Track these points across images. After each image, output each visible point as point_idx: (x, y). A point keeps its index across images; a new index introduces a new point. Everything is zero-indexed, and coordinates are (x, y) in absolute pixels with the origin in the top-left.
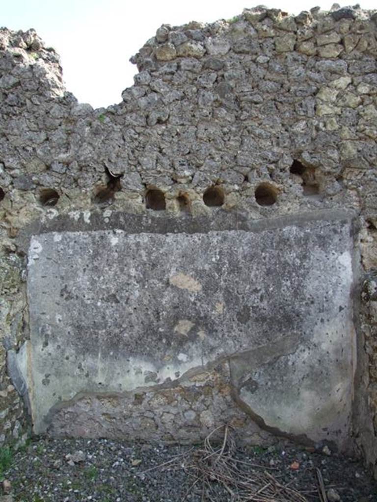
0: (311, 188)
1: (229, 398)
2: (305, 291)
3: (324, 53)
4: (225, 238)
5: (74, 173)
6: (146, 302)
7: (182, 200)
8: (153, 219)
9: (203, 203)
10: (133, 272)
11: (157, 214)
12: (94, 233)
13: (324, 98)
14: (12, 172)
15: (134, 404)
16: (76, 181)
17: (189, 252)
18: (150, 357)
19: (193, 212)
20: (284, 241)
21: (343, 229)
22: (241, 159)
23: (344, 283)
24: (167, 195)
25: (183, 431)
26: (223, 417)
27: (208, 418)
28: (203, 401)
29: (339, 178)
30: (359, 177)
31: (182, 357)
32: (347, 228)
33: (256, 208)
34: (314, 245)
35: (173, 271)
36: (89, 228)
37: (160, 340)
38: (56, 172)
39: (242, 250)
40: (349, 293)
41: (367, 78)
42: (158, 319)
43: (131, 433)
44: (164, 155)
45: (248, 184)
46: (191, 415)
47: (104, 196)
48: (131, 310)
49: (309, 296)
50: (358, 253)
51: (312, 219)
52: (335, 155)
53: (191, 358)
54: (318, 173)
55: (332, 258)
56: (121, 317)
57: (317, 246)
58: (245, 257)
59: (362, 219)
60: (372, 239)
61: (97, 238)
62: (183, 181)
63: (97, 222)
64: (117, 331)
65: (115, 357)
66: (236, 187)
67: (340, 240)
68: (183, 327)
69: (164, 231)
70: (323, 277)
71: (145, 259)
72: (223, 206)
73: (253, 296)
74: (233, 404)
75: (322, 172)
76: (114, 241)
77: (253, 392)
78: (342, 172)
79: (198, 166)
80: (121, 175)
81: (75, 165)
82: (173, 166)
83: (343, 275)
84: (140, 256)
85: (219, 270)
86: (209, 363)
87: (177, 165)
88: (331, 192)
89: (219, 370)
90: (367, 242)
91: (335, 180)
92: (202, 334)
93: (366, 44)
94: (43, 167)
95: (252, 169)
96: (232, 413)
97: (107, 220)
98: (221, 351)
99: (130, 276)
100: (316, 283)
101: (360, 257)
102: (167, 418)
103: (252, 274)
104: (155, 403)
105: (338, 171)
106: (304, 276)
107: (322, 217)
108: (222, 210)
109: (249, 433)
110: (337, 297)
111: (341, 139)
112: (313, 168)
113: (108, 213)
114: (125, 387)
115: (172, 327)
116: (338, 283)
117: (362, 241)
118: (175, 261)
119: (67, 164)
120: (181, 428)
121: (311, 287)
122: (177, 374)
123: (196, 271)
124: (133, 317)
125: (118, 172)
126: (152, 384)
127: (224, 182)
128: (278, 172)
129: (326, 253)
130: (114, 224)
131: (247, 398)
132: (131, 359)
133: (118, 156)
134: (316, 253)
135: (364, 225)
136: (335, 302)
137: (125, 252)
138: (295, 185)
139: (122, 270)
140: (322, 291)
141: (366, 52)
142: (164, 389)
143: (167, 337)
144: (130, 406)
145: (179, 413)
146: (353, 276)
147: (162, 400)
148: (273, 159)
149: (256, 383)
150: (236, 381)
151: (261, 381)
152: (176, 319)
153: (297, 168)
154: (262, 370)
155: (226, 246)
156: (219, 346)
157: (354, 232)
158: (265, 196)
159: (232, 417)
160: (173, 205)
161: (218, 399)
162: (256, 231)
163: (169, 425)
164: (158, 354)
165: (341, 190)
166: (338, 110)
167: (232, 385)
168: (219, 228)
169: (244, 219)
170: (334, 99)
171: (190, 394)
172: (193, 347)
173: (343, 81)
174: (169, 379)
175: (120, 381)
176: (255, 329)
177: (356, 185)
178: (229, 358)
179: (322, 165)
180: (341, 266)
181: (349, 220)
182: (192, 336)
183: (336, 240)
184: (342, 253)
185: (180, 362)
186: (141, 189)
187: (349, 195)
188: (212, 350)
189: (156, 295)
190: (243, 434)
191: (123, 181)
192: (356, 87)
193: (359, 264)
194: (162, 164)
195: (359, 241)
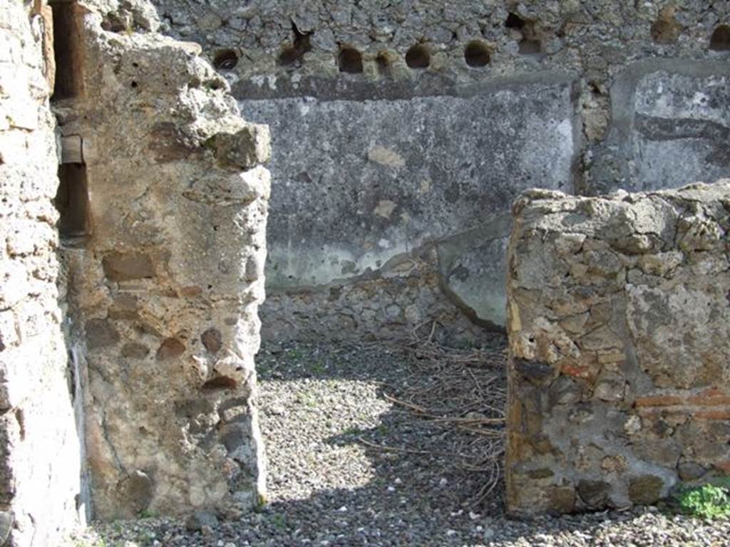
0: (530, 45)
1: (437, 290)
2: (521, 164)
4: (431, 105)
5: (256, 30)
6: (342, 181)
7: (382, 61)
8: (349, 84)
9: (405, 65)
10: (327, 146)
11: (353, 78)
12: (281, 101)
14: (182, 30)
15: (330, 300)
16: (258, 39)
17: (390, 122)
18: (347, 244)
19: (394, 76)
20: (497, 108)
21: (563, 94)
22: (449, 13)
23: (564, 155)
24: (365, 55)
25: (385, 330)
26: (431, 312)
27: (414, 314)
28: (408, 294)
29: (561, 34)
30: (582, 34)
31: (383, 243)
32: (567, 92)
33: (466, 70)
34: (531, 112)
35: (373, 143)
36: (275, 95)
37: (359, 224)
38: (235, 29)
39: (450, 119)
40: (569, 166)
42: (356, 200)
43: (327, 333)
44: (360, 8)
45: (457, 42)
46: (395, 311)
47: (289, 57)
48: (325, 191)
49: (524, 171)
50: (579, 122)
51: (529, 83)
52: (555, 8)
53: (393, 244)
54: (537, 27)
55: (550, 126)
56: (314, 198)
57: (534, 114)
58: (453, 127)
59: (583, 82)
60: (596, 105)
61: (285, 107)
62: (383, 39)
63: (284, 88)
64: (309, 215)
65: (308, 245)
66: (443, 46)
67: (559, 106)
68: (385, 209)
69: (361, 98)
70: (540, 149)
71: (340, 130)
72: (429, 68)
73: (463, 172)
74: (442, 297)
75: (541, 27)
76: (305, 110)
77: (463, 280)
78: (563, 27)
79: (400, 22)
80: (311, 33)
81: (257, 20)
82: (371, 22)
83: (562, 146)
84: (335, 127)
85: (424, 143)
86: (414, 250)
87: (375, 20)
88: (550, 50)
89: (425, 257)
90: (590, 108)
91: (554, 36)
92: (405, 216)
94: (219, 23)
95: (462, 25)
96: (441, 306)
97: (296, 86)
98: (428, 235)
99: (323, 151)
100: (533, 156)
101: (581, 127)
102: (368, 314)
103: (462, 147)
104: (354, 297)
105: (558, 27)
106: (519, 147)
107: (540, 80)
108: (427, 73)
109: (460, 329)
110: (557, 172)
112: (532, 22)
113: (296, 77)
114: (320, 280)
115: (372, 209)
116: (557, 155)
117: (585, 107)
118: (374, 133)
119: (247, 20)
120: (383, 326)
121: (527, 159)
122: (378, 263)
123: (398, 143)
124: (328, 198)
125: (308, 29)
126: (351, 275)
127: (430, 40)
128: (490, 28)
129: (544, 120)
130: (304, 91)
131: (457, 287)
132: (326, 247)
133: (307, 10)
134: (533, 121)
135: (585, 88)
136: (554, 176)
137: (318, 123)
138: (510, 42)
139: (314, 144)
140: (540, 165)
142: (363, 281)
143: (365, 220)
144: (325, 302)
145: (380, 309)
146: (573, 148)
147: (362, 294)
148: (486, 12)
149: (467, 271)
150: (444, 269)
151: (472, 268)
152: (377, 199)
153: (514, 22)
154: (473, 255)
155: (432, 114)
156: (425, 230)
157: (575, 96)
158: (477, 55)
159: (440, 312)
160: (371, 66)
161: (425, 292)
162: (465, 96)
163: (370, 324)
164: (357, 240)
165: (562, 49)
167: (439, 274)
168: (424, 93)
169: (453, 84)
171: (393, 287)
172: (396, 231)
174: (369, 269)
175: (314, 273)
176: (465, 210)
177: (577, 42)
178: (436, 243)
179: (539, 19)
180: (560, 135)
181: (569, 83)
182: (395, 219)
183: (555, 107)
184: (561, 121)
185: (381, 249)
186: (334, 49)
187: (570, 55)
188: (417, 234)
189: (354, 172)
190: (453, 331)
191: (313, 40)
193: (581, 133)
194: (358, 19)
195: (581, 107)
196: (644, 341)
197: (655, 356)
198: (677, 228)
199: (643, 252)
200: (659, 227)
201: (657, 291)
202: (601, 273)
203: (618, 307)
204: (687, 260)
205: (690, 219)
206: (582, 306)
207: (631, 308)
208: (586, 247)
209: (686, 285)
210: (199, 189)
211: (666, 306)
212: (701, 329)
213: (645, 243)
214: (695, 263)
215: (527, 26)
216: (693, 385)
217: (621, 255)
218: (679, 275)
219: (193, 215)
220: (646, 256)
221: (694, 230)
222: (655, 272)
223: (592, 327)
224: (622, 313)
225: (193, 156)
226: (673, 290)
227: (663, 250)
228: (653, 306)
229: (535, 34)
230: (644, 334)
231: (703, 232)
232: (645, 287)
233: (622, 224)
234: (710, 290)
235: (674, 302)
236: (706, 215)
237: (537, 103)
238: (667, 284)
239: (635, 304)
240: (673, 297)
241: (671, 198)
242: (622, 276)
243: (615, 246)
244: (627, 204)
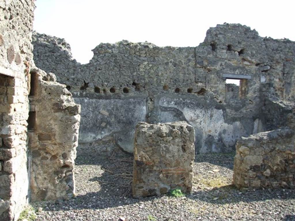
0: (137, 89)
1: (115, 144)
3: (141, 55)
4: (115, 101)
5: (75, 82)
6: (94, 117)
7: (104, 90)
8: (97, 95)
9: (109, 92)
10: (91, 109)
11: (97, 94)
12: (80, 98)
13: (141, 67)
15: (90, 146)
16: (76, 84)
17: (106, 105)
18: (94, 132)
19: (107, 94)
20: (130, 103)
22: (120, 81)
24: (101, 89)
25: (102, 153)
26: (113, 149)
27: (109, 149)
28: (108, 145)
29: (144, 87)
30: (149, 87)
31: (103, 132)
32: (145, 100)
33: (123, 94)
34: (137, 104)
35: (101, 109)
36: (79, 97)
37: (97, 128)
38: (70, 81)
39: (119, 105)
40: (145, 116)
41: (152, 63)
42: (97, 122)
43: (88, 154)
44: (100, 78)
45: (121, 88)
46: (105, 148)
47: (83, 88)
48: (90, 120)
49: (135, 117)
50: (148, 107)
51: (137, 97)
52: (143, 82)
53: (105, 133)
54: (139, 85)
55: (141, 107)
56: (87, 121)
58: (120, 106)
59: (149, 98)
60: (151, 103)
61: (81, 100)
62: (105, 86)
63: (81, 95)
64: (86, 125)
65: (85, 133)
66: (118, 88)
67: (143, 103)
68: (103, 125)
69: (99, 99)
70: (139, 112)
71: (94, 106)
72: (115, 93)
73: (122, 117)
74: (116, 145)
76: (86, 101)
77: (121, 141)
79: (109, 82)
80: (88, 83)
81: (76, 79)
82: (102, 82)
83: (144, 112)
84: (93, 105)
85: (113, 109)
86: (110, 134)
87: (103, 81)
88: (142, 90)
89: (112, 136)
92: (108, 126)
93: (151, 54)
94: (67, 79)
95: (123, 83)
96: (115, 148)
97: (84, 95)
98: (113, 131)
99: (90, 110)
100: (137, 114)
102: (98, 149)
103: (122, 111)
104: (95, 145)
105: (143, 86)
106: (134, 112)
107: (139, 97)
108: (115, 94)
109: (120, 153)
110: (142, 117)
111: (145, 77)
112: (138, 84)
113: (84, 93)
114: (87, 141)
115: (101, 124)
116: (143, 114)
117: (149, 103)
118: (102, 107)
119: (74, 79)
120: (102, 152)
121: (136, 114)
122: (101, 137)
123: (107, 109)
124: (90, 122)
125: (88, 82)
126: (95, 140)
127: (115, 87)
128: (129, 85)
130: (86, 96)
131: (119, 143)
132: (89, 133)
133: (88, 78)
134: (138, 106)
136: (142, 119)
137: (89, 104)
138: (133, 88)
139: (88, 109)
140: (139, 116)
141: (151, 56)
142: (97, 141)
143: (99, 127)
144: (88, 146)
145: (101, 148)
146: (146, 112)
147: (97, 144)
148: (128, 81)
149: (122, 139)
150: (117, 139)
151: (123, 139)
152: (102, 122)
153: (134, 84)
154: (123, 136)
155: (115, 103)
156: (113, 130)
157: (147, 101)
158: (126, 91)
159: (115, 149)
160: (102, 91)
161: (112, 144)
162: (123, 100)
163: (99, 151)
164: (97, 132)
165: (144, 90)
166: (144, 70)
167: (115, 140)
168: (114, 98)
169: (120, 97)
170: (143, 67)
171: (105, 143)
172: (106, 130)
173: (146, 63)
174: (99, 139)
175: (86, 139)
176: (122, 125)
177: (148, 89)
178: (115, 133)
180: (143, 109)
181: (146, 98)
182: (106, 127)
184: (144, 106)
185: (102, 134)
186: (94, 87)
187: (146, 92)
188: (111, 130)
189: (97, 116)
190: (118, 153)
191: (89, 85)
192: (149, 65)
193: (148, 109)
194: (99, 81)
195: (148, 104)
196: (164, 157)
197: (166, 160)
198: (171, 132)
199: (164, 137)
200: (167, 131)
201: (167, 146)
202: (155, 141)
203: (158, 149)
204: (173, 139)
205: (174, 130)
206: (151, 149)
207: (161, 149)
208: (152, 135)
209: (173, 144)
210: (64, 119)
211: (169, 149)
212: (176, 154)
213: (165, 135)
214: (175, 139)
215: (137, 85)
216: (174, 167)
217: (160, 138)
218: (172, 142)
219: (62, 125)
220: (165, 138)
221: (175, 132)
222: (166, 141)
223: (153, 154)
224: (159, 150)
225: (63, 111)
226: (170, 145)
227: (168, 136)
228: (166, 149)
229: (138, 87)
230: (164, 155)
231: (177, 133)
232: (164, 145)
233: (160, 131)
234: (178, 145)
235: (170, 148)
236: (177, 129)
237: (139, 102)
238: (169, 144)
239: (162, 148)
240: (170, 147)
241: (170, 125)
242: (159, 142)
243: (158, 135)
244: (161, 126)
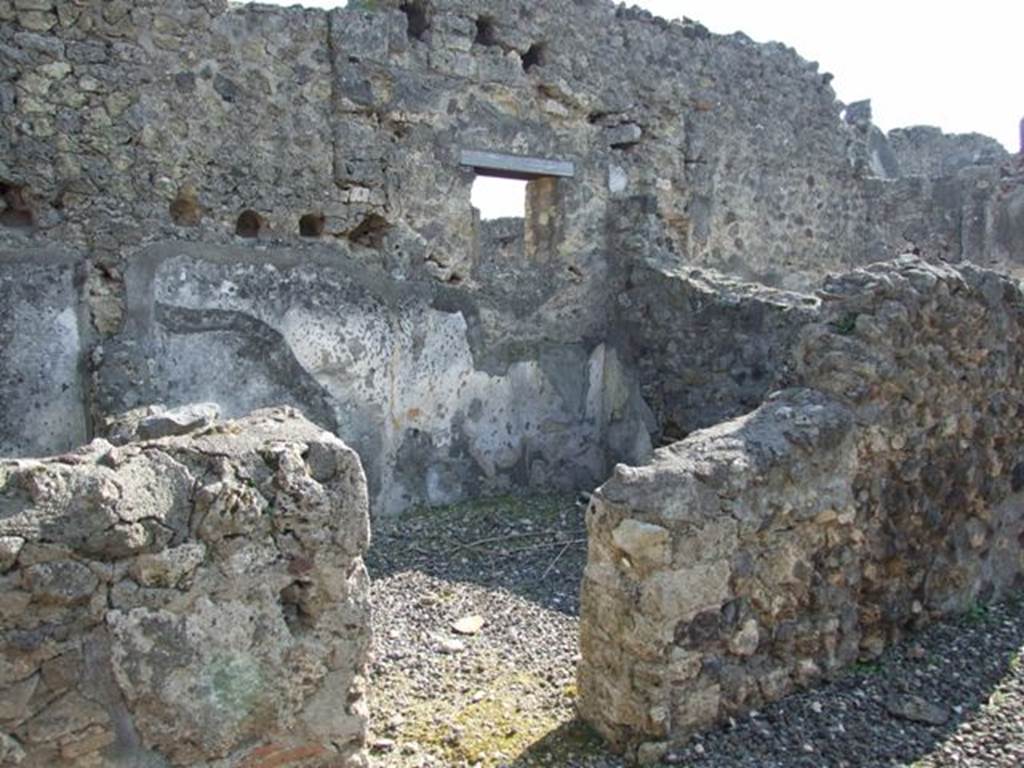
2: (7, 365)
3: (25, 22)
13: (28, 87)
21: (63, 277)
23: (68, 351)
29: (58, 205)
30: (85, 206)
32: (68, 275)
34: (21, 298)
40: (75, 364)
41: (93, 69)
49: (15, 372)
50: (86, 312)
51: (14, 262)
52: (49, 172)
54: (25, 195)
55: (47, 317)
57: (24, 301)
59: (89, 264)
60: (107, 292)
67: (59, 292)
70: (35, 344)
75: (31, 195)
78: (61, 195)
83: (65, 340)
88: (43, 223)
90: (99, 295)
91: (49, 206)
93: (89, 22)
100: (25, 352)
101: (89, 317)
105: (53, 196)
106: (6, 342)
107: (31, 259)
110: (60, 372)
111: (58, 150)
112: (18, 188)
116: (58, 352)
117: (92, 293)
121: (18, 357)
129: (38, 309)
134: (24, 310)
135: (92, 272)
136: (55, 378)
140: (34, 364)
141: (90, 33)
146: (81, 342)
157: (79, 281)
165: (59, 223)
166: (51, 108)
170: (45, 91)
173: (59, 69)
177: (80, 216)
179: (26, 184)
180: (61, 327)
181: (71, 265)
183: (54, 292)
184: (62, 310)
187: (71, 230)
192: (78, 78)
193: (89, 325)
195: (87, 295)
196: (145, 701)
197: (169, 721)
198: (192, 502)
199: (137, 552)
200: (161, 504)
201: (163, 614)
202: (56, 602)
203: (96, 653)
204: (213, 555)
205: (213, 488)
206: (25, 666)
207: (119, 651)
208: (24, 559)
209: (213, 595)
211: (181, 636)
212: (241, 659)
213: (140, 538)
214: (225, 558)
215: (12, 193)
216: (234, 748)
217: (96, 564)
218: (201, 582)
220: (143, 558)
221: (220, 506)
222: (160, 582)
223: (46, 701)
224: (105, 662)
226: (192, 607)
227: (172, 544)
228: (160, 641)
229: (23, 202)
230: (146, 689)
231: (235, 508)
232: (144, 612)
233: (96, 509)
234: (252, 596)
235: (195, 627)
236: (237, 476)
237: (27, 287)
238: (180, 600)
239: (126, 644)
240: (193, 618)
241: (182, 451)
242: (100, 600)
243: (83, 550)
244: (104, 470)
